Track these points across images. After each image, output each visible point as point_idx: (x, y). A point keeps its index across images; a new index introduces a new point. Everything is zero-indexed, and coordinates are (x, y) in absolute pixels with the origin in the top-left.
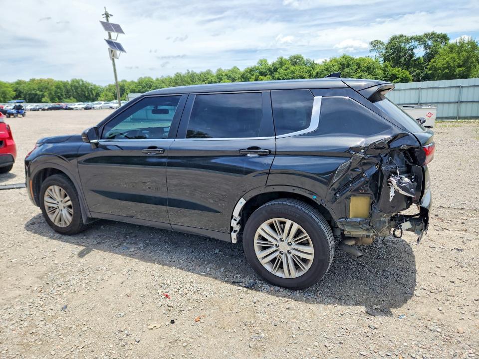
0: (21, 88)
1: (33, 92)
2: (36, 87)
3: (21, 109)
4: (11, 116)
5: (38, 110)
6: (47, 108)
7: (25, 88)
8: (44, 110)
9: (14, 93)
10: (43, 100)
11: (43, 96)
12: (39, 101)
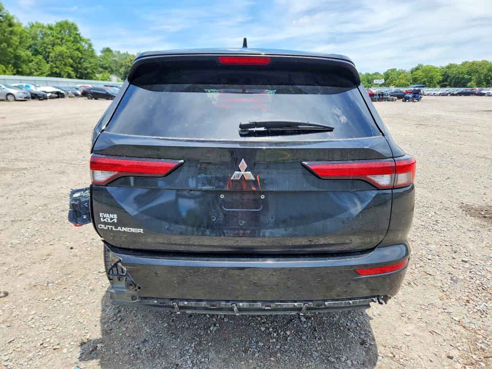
0: (449, 72)
1: (461, 76)
2: (465, 70)
3: (418, 93)
4: (407, 101)
5: (447, 95)
6: (456, 93)
7: (454, 72)
8: (453, 95)
9: (441, 78)
10: (469, 84)
11: (470, 80)
12: (464, 86)
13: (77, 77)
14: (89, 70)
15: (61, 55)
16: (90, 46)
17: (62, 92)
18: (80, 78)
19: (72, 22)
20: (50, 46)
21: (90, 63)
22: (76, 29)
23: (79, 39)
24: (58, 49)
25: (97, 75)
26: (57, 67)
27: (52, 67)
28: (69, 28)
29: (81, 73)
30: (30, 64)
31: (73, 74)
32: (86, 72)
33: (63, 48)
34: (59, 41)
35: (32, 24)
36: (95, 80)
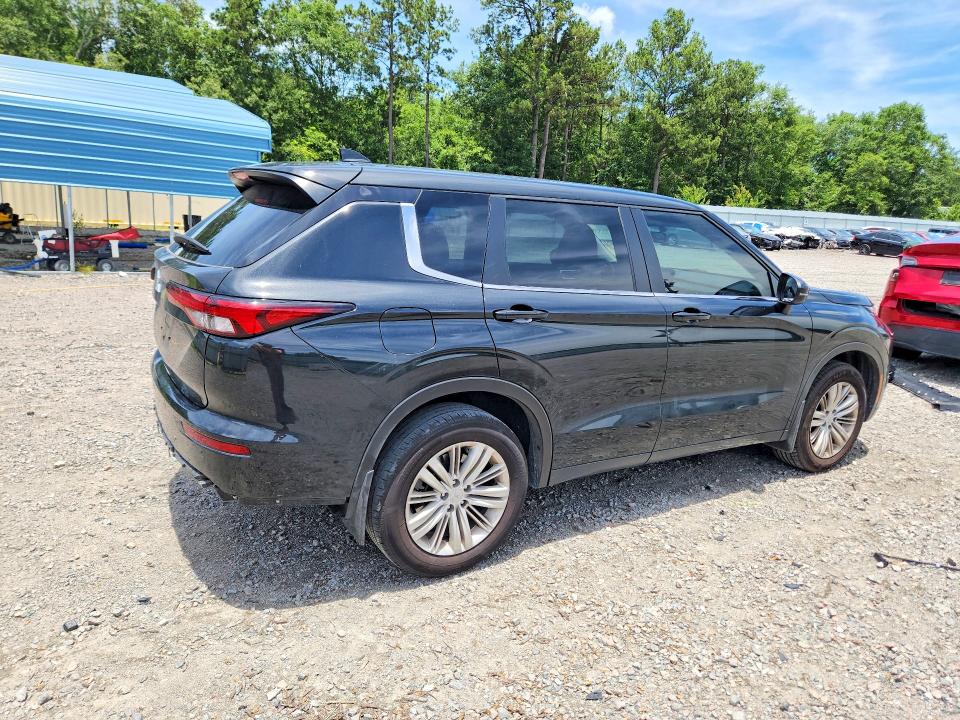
13: (889, 212)
14: (922, 199)
15: (869, 169)
16: (943, 147)
17: (817, 238)
18: (897, 214)
19: (914, 104)
20: (852, 155)
21: (929, 183)
22: (919, 118)
23: (920, 137)
24: (867, 158)
25: (942, 209)
26: (853, 193)
27: (843, 193)
28: (907, 117)
29: (902, 202)
30: (805, 189)
31: (882, 205)
32: (913, 202)
33: (878, 158)
34: (873, 144)
35: (834, 116)
36: (932, 218)
